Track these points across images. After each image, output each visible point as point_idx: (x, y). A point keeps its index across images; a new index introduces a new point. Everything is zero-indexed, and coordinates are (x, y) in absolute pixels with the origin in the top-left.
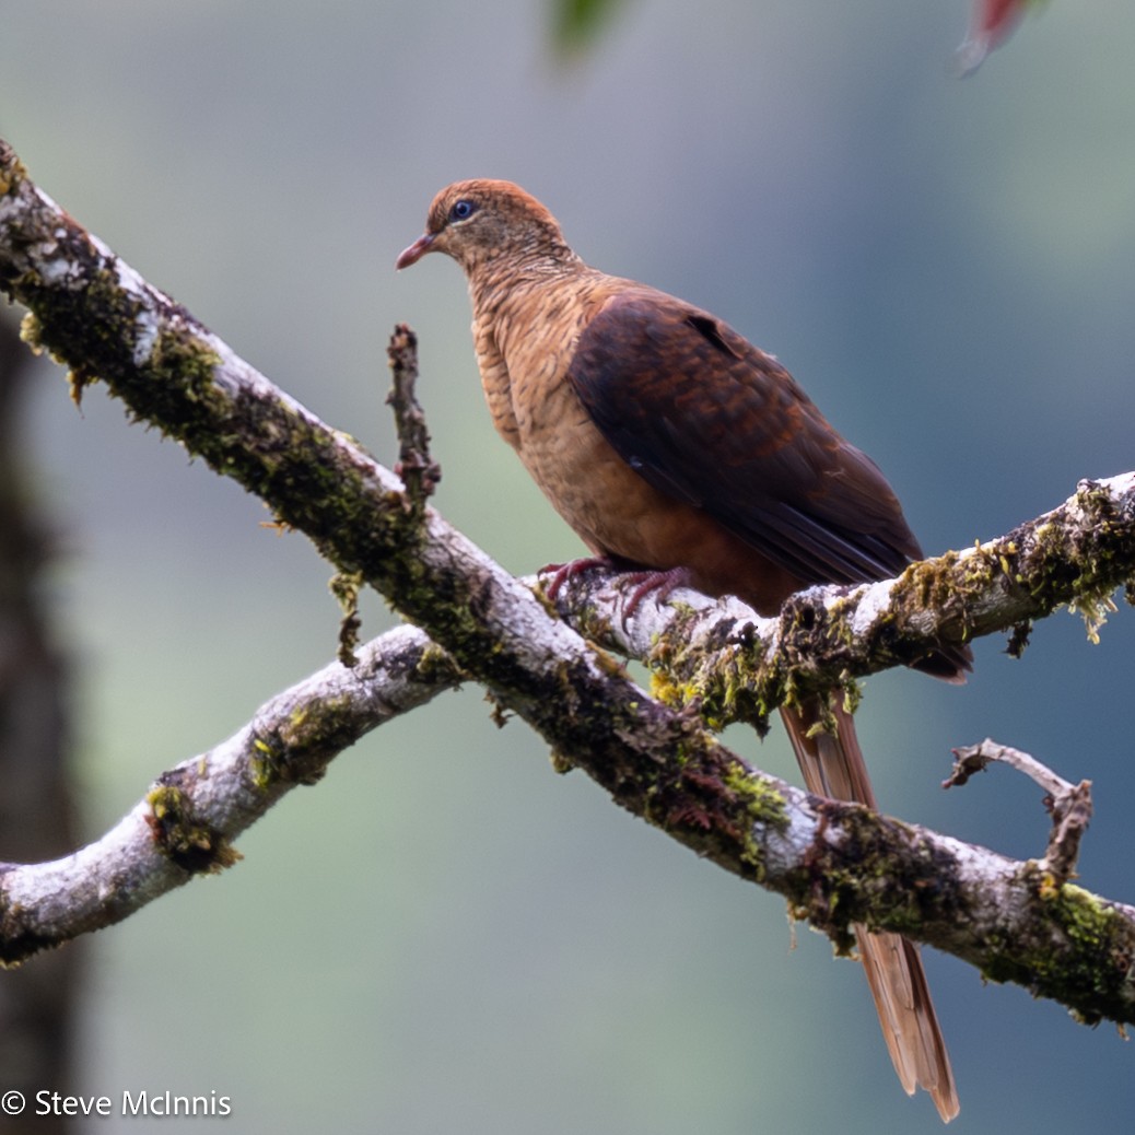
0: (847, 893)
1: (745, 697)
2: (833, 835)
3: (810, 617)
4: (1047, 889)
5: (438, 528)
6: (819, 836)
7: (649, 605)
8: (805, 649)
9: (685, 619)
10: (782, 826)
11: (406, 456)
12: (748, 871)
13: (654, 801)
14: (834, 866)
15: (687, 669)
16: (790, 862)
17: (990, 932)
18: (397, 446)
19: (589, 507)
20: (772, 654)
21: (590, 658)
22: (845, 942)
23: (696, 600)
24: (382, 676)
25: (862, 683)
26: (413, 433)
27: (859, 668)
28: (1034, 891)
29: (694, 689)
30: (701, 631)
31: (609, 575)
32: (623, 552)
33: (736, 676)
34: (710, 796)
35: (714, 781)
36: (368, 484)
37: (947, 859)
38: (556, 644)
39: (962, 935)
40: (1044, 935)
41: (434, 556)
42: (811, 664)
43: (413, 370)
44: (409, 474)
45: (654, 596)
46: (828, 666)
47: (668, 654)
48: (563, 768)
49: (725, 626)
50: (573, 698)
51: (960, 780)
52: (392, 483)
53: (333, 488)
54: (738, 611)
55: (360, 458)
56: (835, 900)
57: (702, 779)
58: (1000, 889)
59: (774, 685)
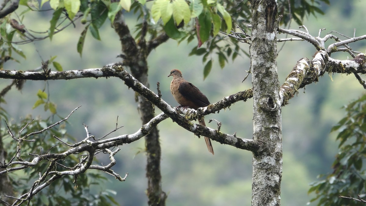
0: (199, 132)
1: (194, 117)
2: (198, 127)
3: (200, 110)
4: (217, 132)
5: (162, 100)
6: (197, 127)
7: (185, 109)
8: (199, 113)
9: (189, 111)
10: (193, 127)
11: (159, 94)
12: (190, 131)
13: (182, 124)
14: (198, 130)
15: (189, 115)
16: (194, 130)
17: (212, 136)
18: (158, 93)
19: (180, 101)
20: (196, 114)
21: (176, 112)
22: (199, 137)
23: (190, 109)
24: (162, 117)
25: (204, 116)
26: (159, 92)
27: (204, 115)
28: (216, 132)
29: (190, 117)
30: (190, 112)
31: (182, 107)
32: (183, 105)
33: (193, 116)
34: (187, 124)
35: (187, 123)
36: (155, 96)
37: (208, 129)
38: (173, 111)
39: (210, 136)
40: (217, 136)
41: (162, 103)
42: (200, 114)
43: (159, 86)
44: (159, 95)
45: (186, 109)
46: (202, 115)
47: (187, 114)
48: (173, 122)
49: (192, 111)
50: (174, 115)
51: (210, 122)
52: (157, 96)
53: (152, 97)
54: (193, 110)
55: (155, 94)
56: (198, 133)
57: (186, 122)
58: (213, 132)
59: (197, 116)
